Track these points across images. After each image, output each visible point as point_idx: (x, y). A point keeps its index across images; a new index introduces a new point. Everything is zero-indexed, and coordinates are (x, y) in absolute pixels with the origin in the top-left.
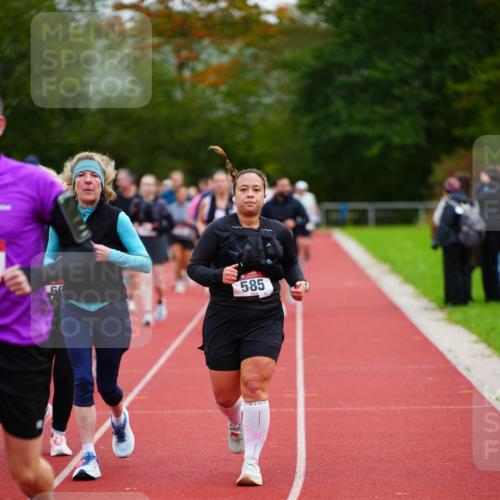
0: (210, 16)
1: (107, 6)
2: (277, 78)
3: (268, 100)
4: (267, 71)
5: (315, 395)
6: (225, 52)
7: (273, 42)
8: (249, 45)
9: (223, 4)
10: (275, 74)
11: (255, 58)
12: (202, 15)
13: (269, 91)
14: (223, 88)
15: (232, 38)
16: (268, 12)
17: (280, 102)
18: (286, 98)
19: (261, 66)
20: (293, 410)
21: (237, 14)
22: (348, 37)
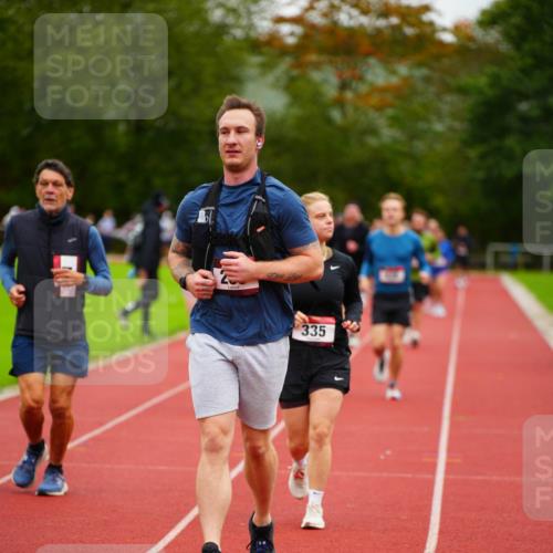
0: (379, 31)
1: (265, 19)
2: (450, 102)
3: (439, 127)
4: (438, 96)
5: (459, 461)
6: (394, 72)
7: (446, 62)
8: (420, 65)
9: (394, 20)
10: (448, 98)
11: (427, 80)
12: (369, 30)
13: (440, 116)
14: (390, 112)
15: (402, 57)
16: (444, 30)
17: (451, 129)
18: (457, 125)
19: (432, 89)
20: (430, 476)
21: (409, 31)
22: (529, 61)
